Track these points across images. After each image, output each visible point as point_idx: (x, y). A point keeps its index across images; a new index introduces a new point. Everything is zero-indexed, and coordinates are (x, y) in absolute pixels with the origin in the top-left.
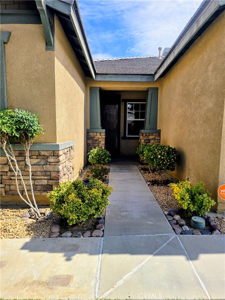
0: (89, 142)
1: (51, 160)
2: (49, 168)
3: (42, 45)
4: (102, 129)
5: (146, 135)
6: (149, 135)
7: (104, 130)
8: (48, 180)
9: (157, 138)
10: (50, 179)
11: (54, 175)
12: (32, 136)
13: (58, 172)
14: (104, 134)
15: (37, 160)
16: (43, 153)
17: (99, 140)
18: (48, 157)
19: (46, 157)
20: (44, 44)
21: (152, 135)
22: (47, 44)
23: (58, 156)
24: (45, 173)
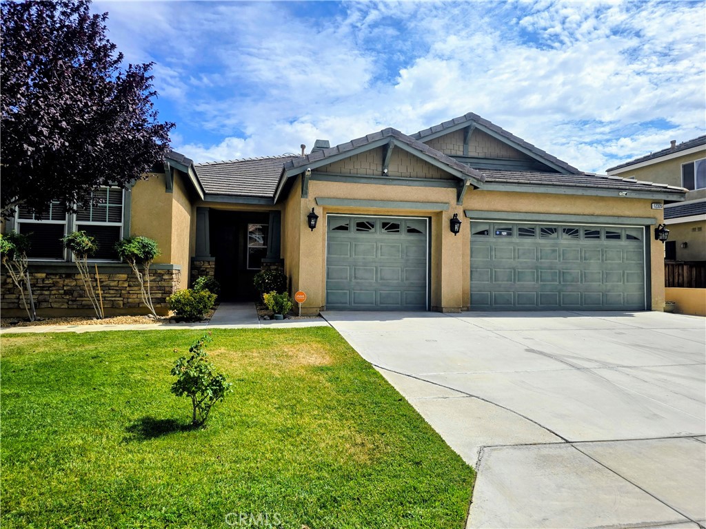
0: (193, 273)
1: (166, 277)
2: (164, 284)
3: (164, 189)
4: (211, 256)
5: (267, 265)
6: (271, 265)
7: (214, 259)
8: (162, 293)
9: (279, 268)
10: (164, 293)
11: (167, 289)
12: (152, 258)
13: (172, 287)
14: (214, 263)
15: (154, 278)
16: (159, 271)
17: (208, 270)
18: (163, 275)
19: (161, 275)
20: (165, 188)
21: (274, 265)
22: (166, 188)
23: (172, 274)
24: (160, 288)
